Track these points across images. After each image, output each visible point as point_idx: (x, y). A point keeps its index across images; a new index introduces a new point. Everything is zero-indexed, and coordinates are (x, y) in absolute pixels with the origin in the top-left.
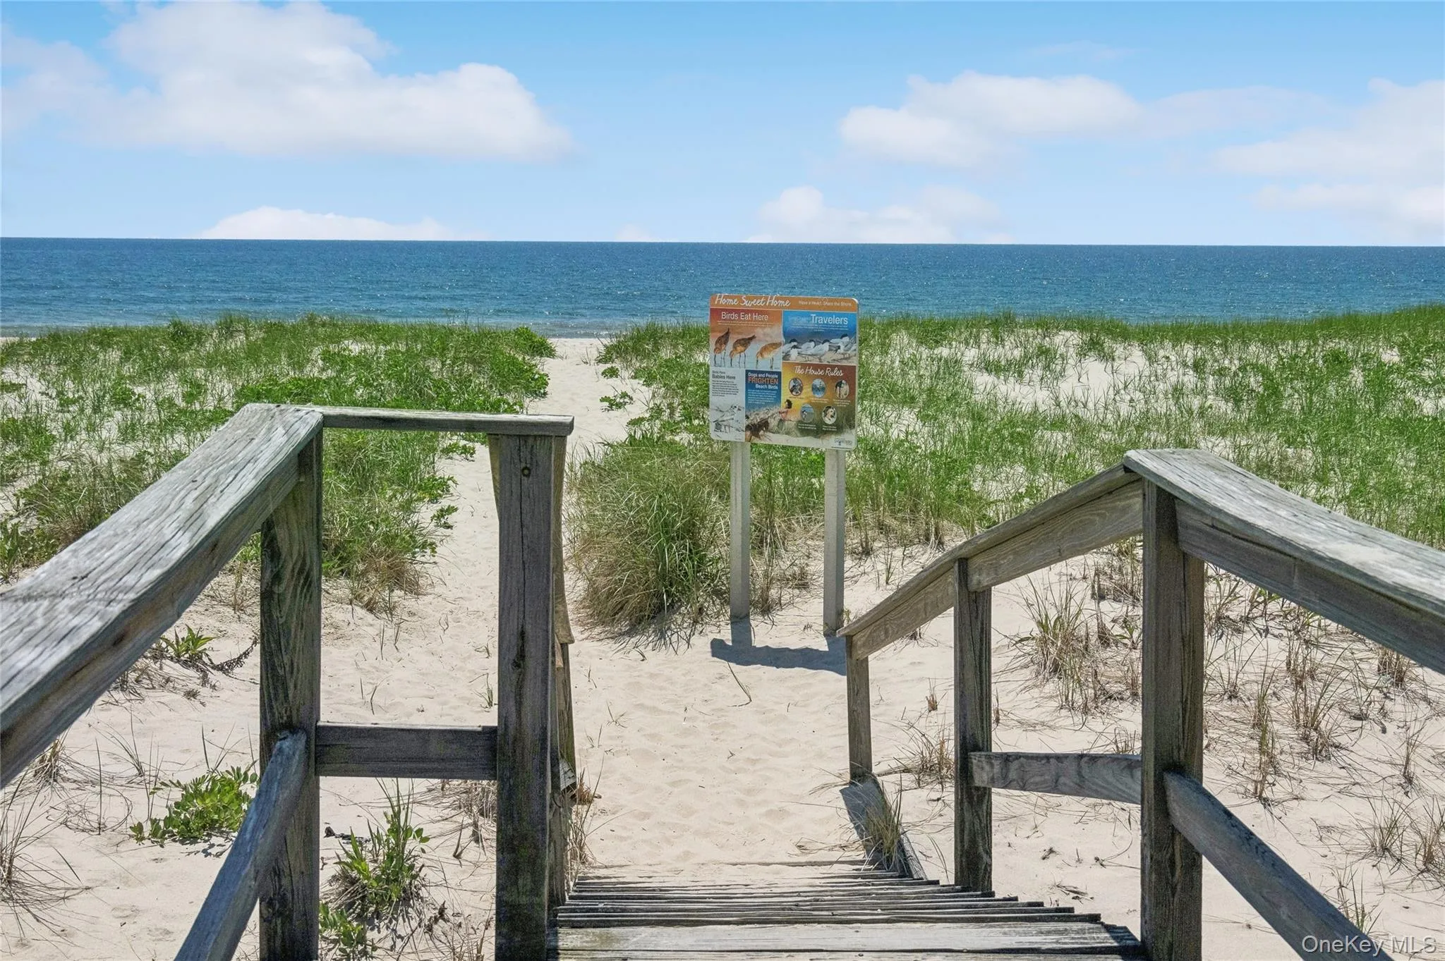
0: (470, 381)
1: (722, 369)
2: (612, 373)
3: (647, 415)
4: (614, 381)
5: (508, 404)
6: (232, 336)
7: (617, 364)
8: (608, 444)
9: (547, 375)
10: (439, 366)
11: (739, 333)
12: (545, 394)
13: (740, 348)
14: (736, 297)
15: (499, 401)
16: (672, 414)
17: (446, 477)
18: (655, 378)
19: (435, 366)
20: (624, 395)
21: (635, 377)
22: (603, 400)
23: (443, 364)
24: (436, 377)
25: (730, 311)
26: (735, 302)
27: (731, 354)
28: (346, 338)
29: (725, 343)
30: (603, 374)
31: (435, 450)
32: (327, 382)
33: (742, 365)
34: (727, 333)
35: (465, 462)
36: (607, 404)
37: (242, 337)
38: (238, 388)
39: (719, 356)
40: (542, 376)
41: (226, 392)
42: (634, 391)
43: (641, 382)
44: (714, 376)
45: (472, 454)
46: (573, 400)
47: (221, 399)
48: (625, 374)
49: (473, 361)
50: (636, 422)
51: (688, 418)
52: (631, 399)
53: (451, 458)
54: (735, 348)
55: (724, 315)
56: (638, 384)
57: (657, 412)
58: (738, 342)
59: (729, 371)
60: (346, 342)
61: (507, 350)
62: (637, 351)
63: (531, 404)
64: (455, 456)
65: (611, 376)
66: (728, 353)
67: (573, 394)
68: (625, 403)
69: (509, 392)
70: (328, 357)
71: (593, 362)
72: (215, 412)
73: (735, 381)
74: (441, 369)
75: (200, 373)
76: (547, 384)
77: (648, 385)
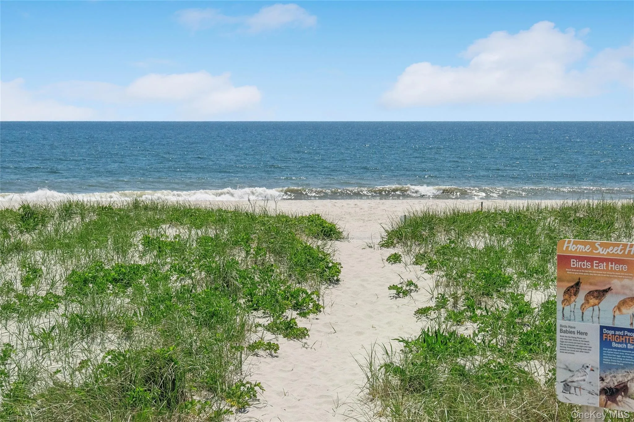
0: (272, 271)
1: (571, 323)
2: (395, 259)
3: (433, 304)
4: (398, 267)
5: (307, 293)
6: (70, 218)
7: (398, 250)
8: (403, 341)
9: (340, 264)
10: (243, 254)
11: (591, 284)
12: (338, 280)
13: (593, 301)
14: (589, 243)
15: (298, 291)
16: (455, 304)
17: (254, 383)
18: (435, 265)
19: (239, 255)
20: (410, 283)
21: (416, 263)
22: (390, 288)
23: (248, 253)
24: (243, 267)
25: (580, 259)
26: (587, 249)
27: (582, 307)
28: (164, 222)
29: (576, 294)
30: (387, 260)
31: (242, 348)
32: (145, 269)
33: (595, 319)
34: (578, 284)
35: (269, 359)
36: (394, 291)
37: (78, 219)
38: (69, 272)
39: (567, 309)
40: (335, 265)
41: (58, 277)
42: (418, 279)
43: (423, 269)
44: (561, 331)
45: (276, 350)
46: (362, 286)
47: (53, 285)
48: (407, 259)
49: (274, 252)
50: (423, 312)
51: (471, 308)
52: (416, 286)
53: (257, 355)
54: (587, 300)
55: (574, 263)
56: (420, 269)
57: (442, 303)
58: (591, 293)
59: (579, 326)
60: (164, 226)
61: (304, 238)
62: (416, 237)
63: (327, 291)
64: (261, 352)
65: (395, 262)
66: (578, 305)
67: (363, 280)
68: (411, 291)
69: (306, 280)
70: (148, 242)
71: (376, 246)
72: (45, 299)
73: (587, 338)
74: (246, 257)
75: (39, 255)
76: (339, 272)
77: (431, 272)
